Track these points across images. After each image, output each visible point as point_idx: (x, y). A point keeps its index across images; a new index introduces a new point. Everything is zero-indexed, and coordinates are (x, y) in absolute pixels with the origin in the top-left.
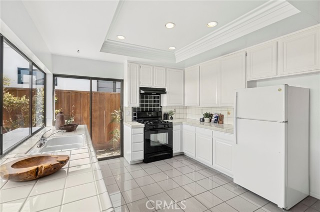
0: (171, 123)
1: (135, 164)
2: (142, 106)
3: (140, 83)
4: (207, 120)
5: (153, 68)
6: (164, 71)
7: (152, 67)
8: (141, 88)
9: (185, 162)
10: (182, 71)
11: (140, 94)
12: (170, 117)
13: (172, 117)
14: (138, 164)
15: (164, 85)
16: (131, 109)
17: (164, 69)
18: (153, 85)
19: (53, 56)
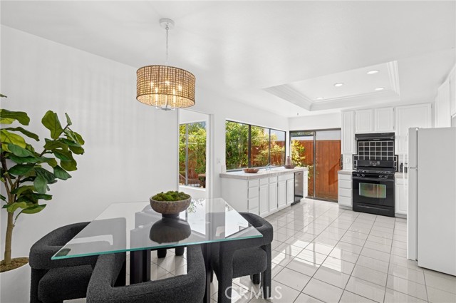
1: (343, 209)
2: (361, 153)
7: (370, 111)
8: (357, 135)
10: (428, 105)
11: (357, 141)
14: (347, 209)
15: (391, 128)
16: (351, 156)
17: (392, 109)
18: (373, 130)
19: (290, 119)
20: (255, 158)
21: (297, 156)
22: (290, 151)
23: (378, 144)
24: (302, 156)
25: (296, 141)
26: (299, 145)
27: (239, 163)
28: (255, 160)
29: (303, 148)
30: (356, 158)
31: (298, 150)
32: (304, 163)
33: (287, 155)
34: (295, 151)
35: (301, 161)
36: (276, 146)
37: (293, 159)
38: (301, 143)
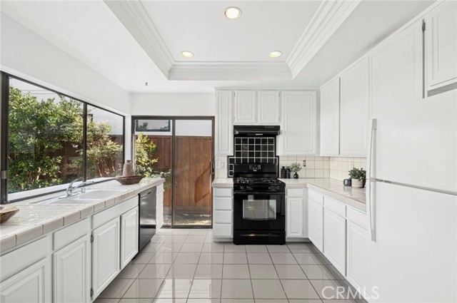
0: (283, 185)
1: (220, 242)
2: (238, 154)
3: (233, 119)
4: (355, 182)
5: (257, 93)
6: (277, 95)
7: (254, 93)
8: (236, 127)
9: (310, 259)
10: (314, 94)
11: (235, 136)
12: (292, 174)
13: (296, 174)
14: (224, 243)
15: (277, 120)
16: (226, 159)
17: (277, 93)
18: (256, 121)
19: (132, 94)
20: (69, 162)
21: (145, 158)
22: (134, 151)
23: (258, 141)
24: (152, 159)
25: (144, 136)
26: (147, 143)
27: (36, 174)
28: (70, 166)
29: (154, 146)
30: (231, 161)
31: (147, 150)
32: (156, 169)
33: (128, 157)
34: (142, 151)
35: (152, 165)
36: (110, 142)
37: (138, 163)
38: (150, 138)
